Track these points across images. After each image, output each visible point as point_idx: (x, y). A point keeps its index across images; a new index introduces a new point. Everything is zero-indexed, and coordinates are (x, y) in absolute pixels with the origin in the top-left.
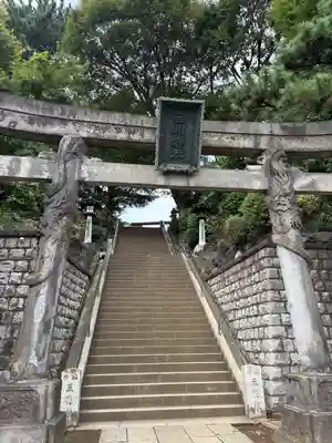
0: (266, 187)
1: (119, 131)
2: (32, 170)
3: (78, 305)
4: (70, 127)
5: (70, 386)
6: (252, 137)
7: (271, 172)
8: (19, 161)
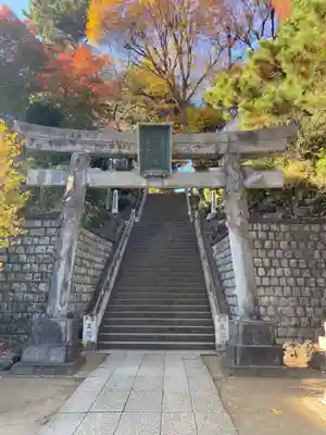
0: (222, 184)
1: (112, 146)
2: (53, 180)
3: (102, 266)
4: (78, 147)
5: (89, 325)
6: (214, 145)
7: (227, 174)
8: (44, 173)
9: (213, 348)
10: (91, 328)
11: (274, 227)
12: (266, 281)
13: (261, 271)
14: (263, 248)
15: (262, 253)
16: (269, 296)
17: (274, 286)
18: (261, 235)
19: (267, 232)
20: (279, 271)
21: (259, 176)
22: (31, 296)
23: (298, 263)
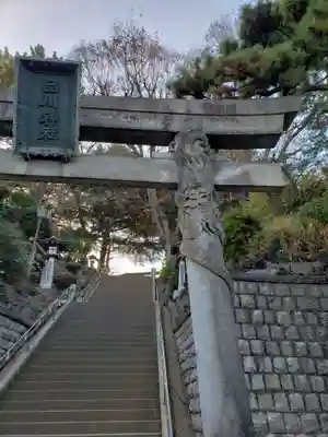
0: (174, 179)
6: (162, 116)
11: (265, 288)
14: (250, 322)
15: (248, 331)
16: (265, 412)
19: (254, 295)
20: (279, 363)
21: (238, 170)
23: (308, 347)
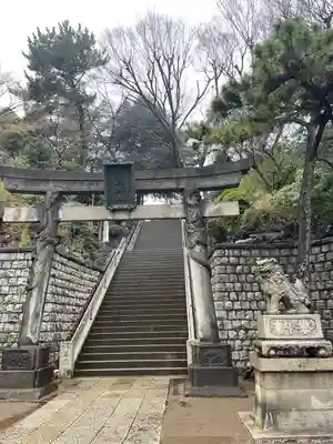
3: (88, 295)
4: (51, 185)
5: (66, 353)
6: (175, 180)
9: (185, 372)
10: (67, 356)
12: (237, 305)
13: (233, 295)
14: (234, 273)
16: (240, 320)
17: (245, 310)
18: (232, 259)
19: (239, 257)
22: (11, 327)
